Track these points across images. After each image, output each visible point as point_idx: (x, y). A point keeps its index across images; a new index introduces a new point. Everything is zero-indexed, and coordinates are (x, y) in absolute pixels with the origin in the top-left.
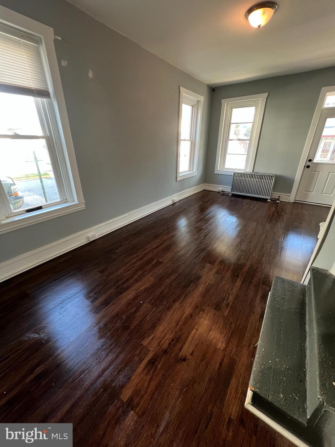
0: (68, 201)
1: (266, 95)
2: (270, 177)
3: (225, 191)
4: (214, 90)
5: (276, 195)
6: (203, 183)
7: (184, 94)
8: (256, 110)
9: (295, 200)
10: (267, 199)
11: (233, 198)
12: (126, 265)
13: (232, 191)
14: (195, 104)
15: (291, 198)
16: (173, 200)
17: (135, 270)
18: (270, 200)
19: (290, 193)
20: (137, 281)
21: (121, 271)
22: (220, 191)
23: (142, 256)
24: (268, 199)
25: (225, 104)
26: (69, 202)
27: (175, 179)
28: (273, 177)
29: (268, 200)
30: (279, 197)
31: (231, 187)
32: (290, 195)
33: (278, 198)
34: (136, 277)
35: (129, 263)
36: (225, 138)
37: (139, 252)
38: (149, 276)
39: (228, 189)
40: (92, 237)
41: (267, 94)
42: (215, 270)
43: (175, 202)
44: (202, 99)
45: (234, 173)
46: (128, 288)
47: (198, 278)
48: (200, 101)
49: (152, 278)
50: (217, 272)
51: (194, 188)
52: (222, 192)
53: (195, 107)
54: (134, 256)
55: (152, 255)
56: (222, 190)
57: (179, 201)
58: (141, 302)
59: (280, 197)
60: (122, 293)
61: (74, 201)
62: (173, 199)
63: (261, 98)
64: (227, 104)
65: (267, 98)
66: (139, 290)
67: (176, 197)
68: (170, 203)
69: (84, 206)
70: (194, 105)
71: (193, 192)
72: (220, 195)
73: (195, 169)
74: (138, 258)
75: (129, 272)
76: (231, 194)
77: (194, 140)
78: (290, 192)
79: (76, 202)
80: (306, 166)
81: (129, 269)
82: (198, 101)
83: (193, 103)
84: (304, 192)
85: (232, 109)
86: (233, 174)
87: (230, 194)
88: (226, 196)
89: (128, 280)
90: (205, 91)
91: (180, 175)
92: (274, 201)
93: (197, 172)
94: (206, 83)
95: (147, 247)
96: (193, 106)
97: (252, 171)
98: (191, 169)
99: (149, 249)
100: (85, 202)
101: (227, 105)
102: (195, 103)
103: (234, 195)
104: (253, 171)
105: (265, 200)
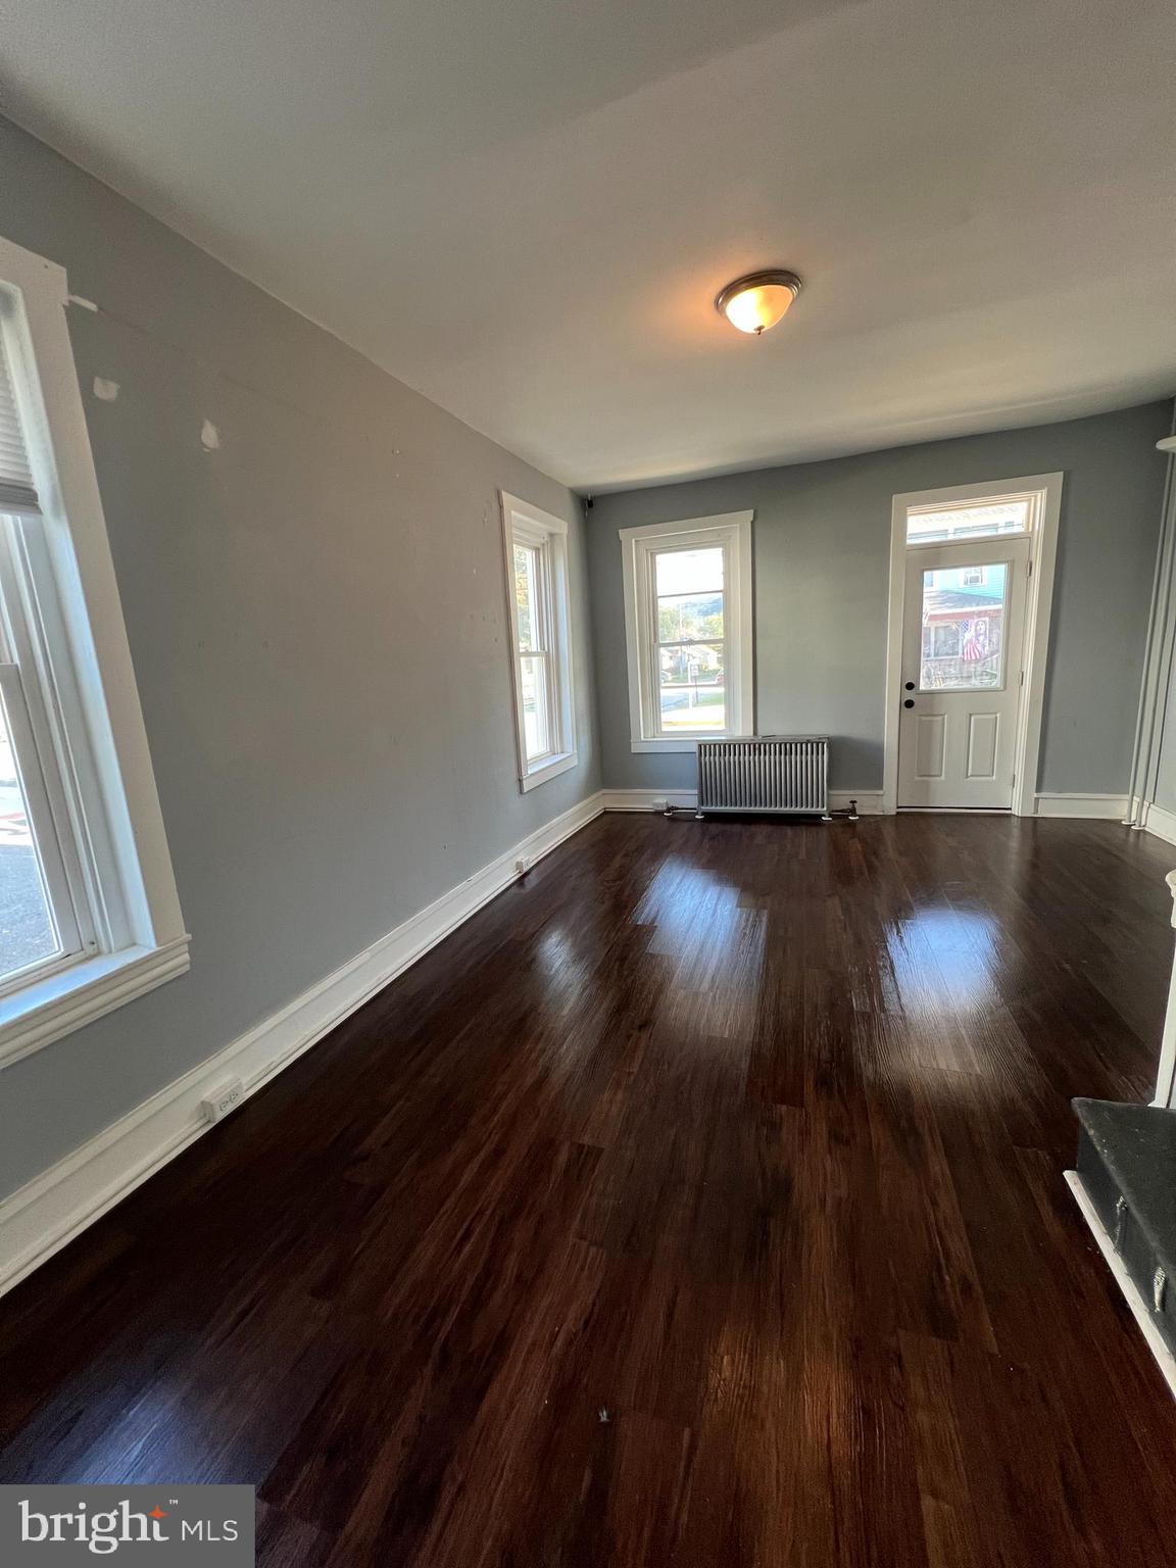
0: (104, 948)
1: (749, 514)
2: (815, 743)
3: (679, 806)
4: (590, 504)
5: (842, 799)
6: (599, 790)
7: (513, 512)
8: (726, 556)
9: (898, 807)
10: (820, 816)
11: (714, 828)
12: (437, 1212)
13: (702, 803)
14: (543, 545)
15: (885, 801)
16: (519, 865)
17: (493, 1230)
18: (830, 816)
19: (880, 786)
20: (526, 1287)
21: (426, 1252)
22: (660, 809)
23: (496, 1138)
24: (824, 816)
25: (632, 541)
26: (110, 952)
27: (516, 788)
28: (823, 743)
29: (823, 818)
30: (853, 802)
31: (696, 792)
32: (880, 792)
33: (850, 806)
34: (511, 1265)
35: (448, 1196)
36: (647, 643)
37: (473, 1121)
38: (571, 1239)
39: (686, 798)
40: (227, 1099)
41: (752, 511)
42: (821, 1130)
43: (525, 869)
44: (563, 527)
45: (700, 746)
46: (501, 1344)
47: (783, 1187)
48: (557, 534)
49: (593, 1250)
50: (836, 1137)
51: (575, 808)
52: (668, 810)
53: (544, 550)
54: (460, 1147)
55: (537, 1122)
56: (667, 803)
57: (539, 863)
58: (604, 1416)
59: (855, 802)
60: (480, 1394)
61: (134, 944)
62: (518, 860)
63: (738, 525)
64: (636, 541)
65: (752, 522)
66: (559, 1343)
67: (528, 851)
68: (511, 876)
69: (187, 957)
70: (541, 548)
71: (573, 824)
72: (667, 823)
73: (570, 749)
74: (482, 1154)
75: (467, 1249)
76: (703, 814)
77: (553, 652)
78: (878, 784)
79: (148, 945)
80: (903, 702)
81: (465, 1226)
82: (552, 535)
83: (538, 542)
84: (917, 778)
85: (653, 555)
86: (695, 749)
87: (697, 814)
88: (686, 825)
89: (478, 1300)
90: (569, 506)
91: (530, 772)
92: (841, 816)
93: (575, 754)
94: (571, 484)
95: (500, 1088)
96: (537, 550)
97: (752, 734)
98: (558, 748)
99: (510, 1096)
100: (189, 936)
101: (636, 545)
102: (542, 541)
103: (710, 817)
104: (755, 733)
105: (813, 820)
